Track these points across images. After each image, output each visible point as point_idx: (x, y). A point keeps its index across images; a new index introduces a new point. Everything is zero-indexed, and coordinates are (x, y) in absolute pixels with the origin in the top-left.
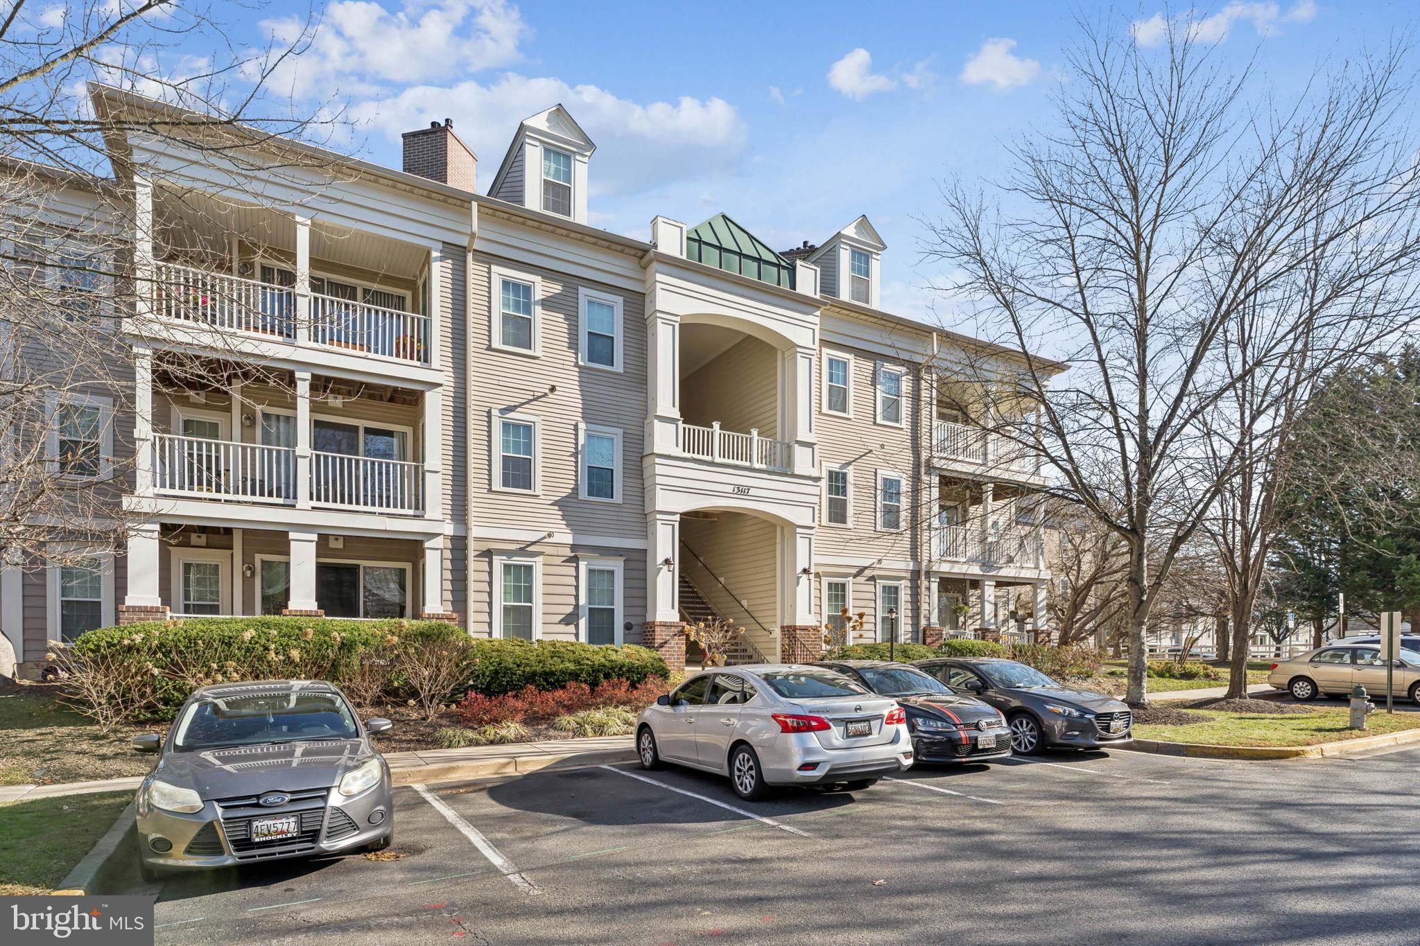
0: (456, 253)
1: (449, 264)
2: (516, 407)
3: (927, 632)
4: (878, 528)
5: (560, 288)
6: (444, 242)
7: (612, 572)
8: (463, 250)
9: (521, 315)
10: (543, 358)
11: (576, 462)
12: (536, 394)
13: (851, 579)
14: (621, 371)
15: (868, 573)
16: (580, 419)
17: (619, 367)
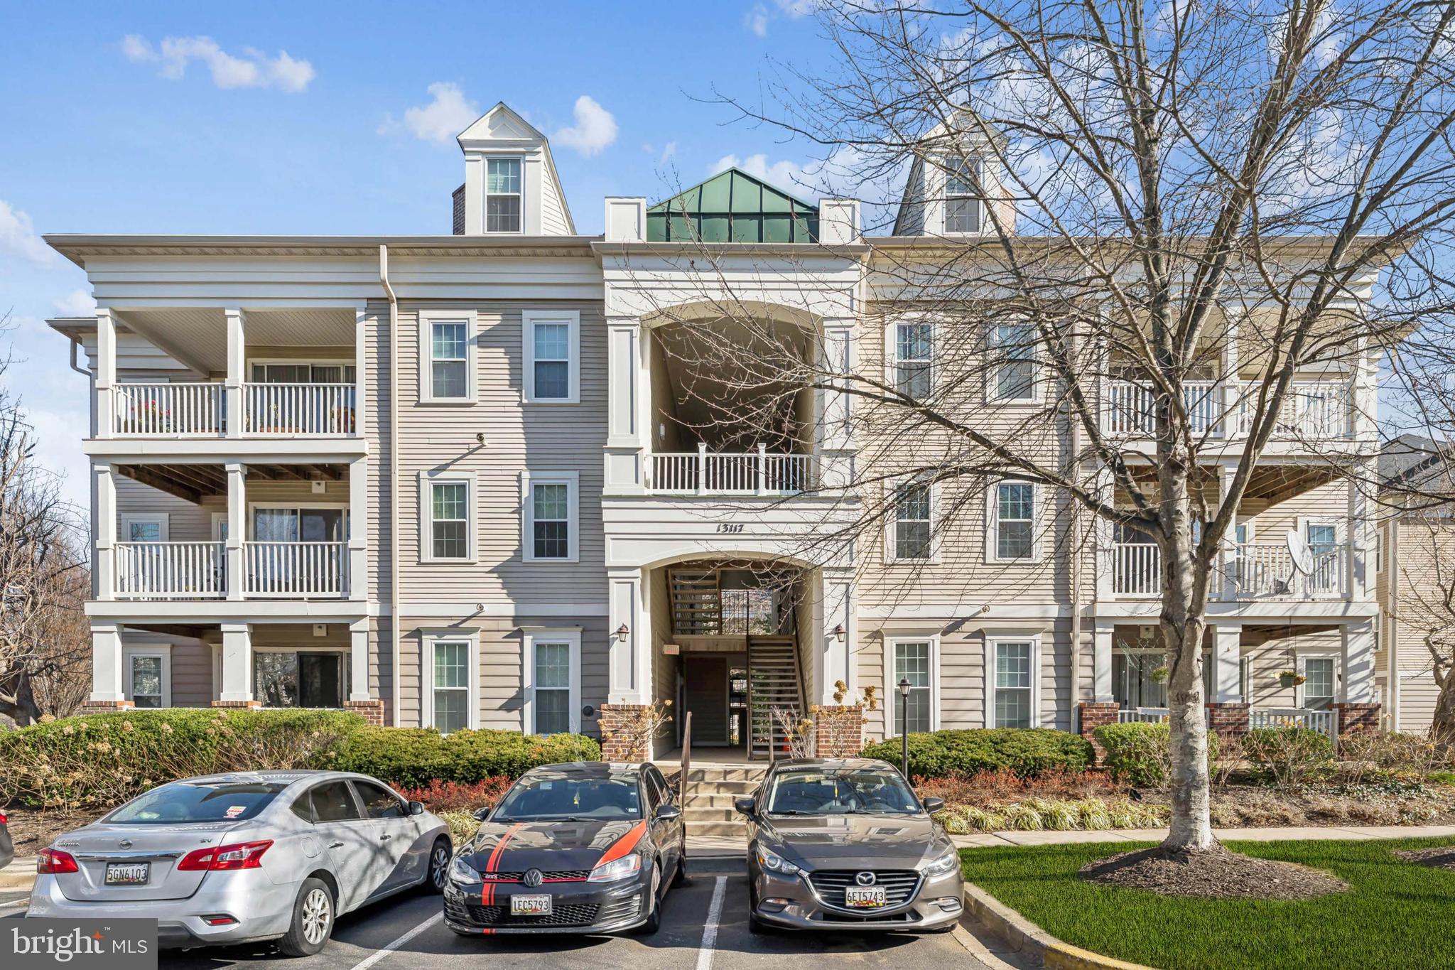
0: (379, 307)
1: (374, 321)
2: (448, 465)
3: (1086, 713)
4: (991, 557)
5: (499, 317)
6: (368, 299)
7: (566, 647)
8: (387, 300)
9: (455, 359)
10: (480, 404)
11: (520, 519)
12: (472, 446)
13: (937, 637)
14: (578, 401)
15: (970, 627)
16: (524, 467)
17: (574, 395)
